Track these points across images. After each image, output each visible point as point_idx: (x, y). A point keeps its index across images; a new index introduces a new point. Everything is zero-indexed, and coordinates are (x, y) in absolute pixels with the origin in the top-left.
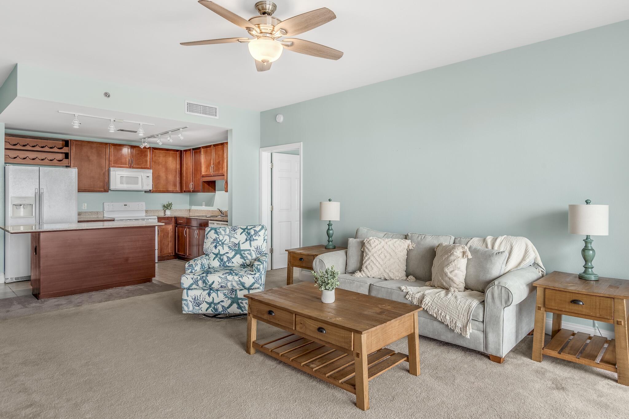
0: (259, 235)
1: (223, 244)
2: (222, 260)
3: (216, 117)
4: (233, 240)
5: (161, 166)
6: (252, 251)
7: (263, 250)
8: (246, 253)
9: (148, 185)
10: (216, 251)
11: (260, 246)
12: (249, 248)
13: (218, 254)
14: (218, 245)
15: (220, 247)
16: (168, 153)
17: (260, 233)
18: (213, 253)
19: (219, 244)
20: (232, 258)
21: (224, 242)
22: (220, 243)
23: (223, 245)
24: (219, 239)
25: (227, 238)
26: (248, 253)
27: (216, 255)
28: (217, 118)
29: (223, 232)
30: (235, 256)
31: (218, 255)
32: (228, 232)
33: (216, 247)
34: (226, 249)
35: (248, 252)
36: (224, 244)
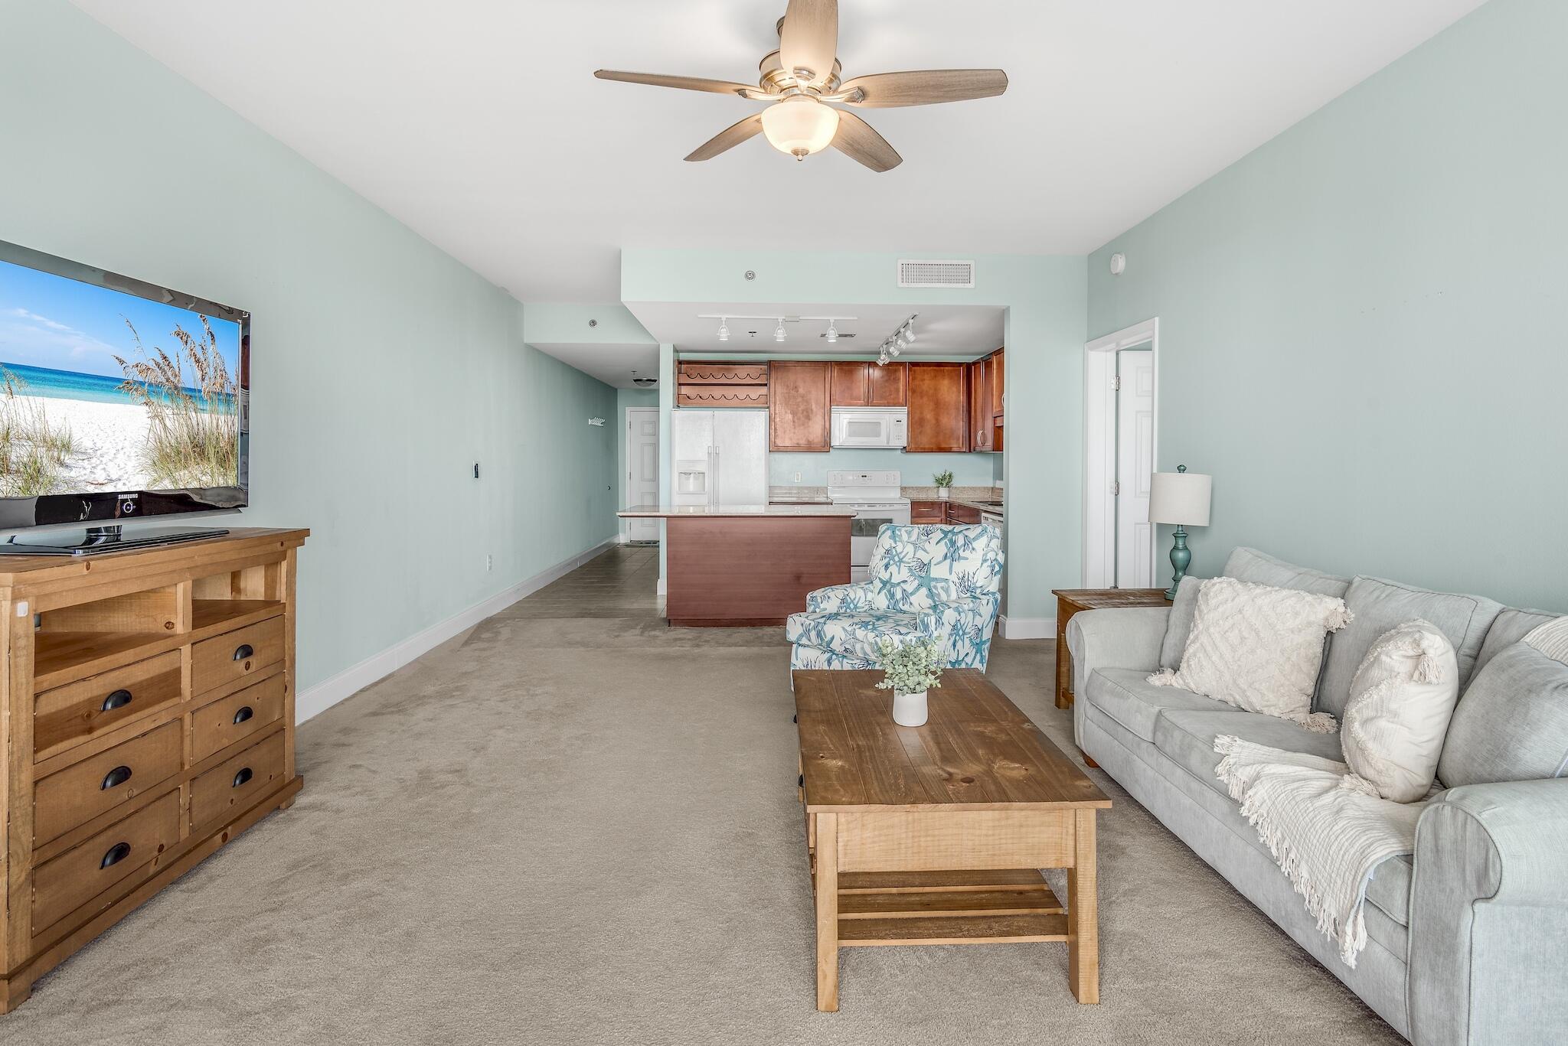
0: (973, 549)
1: (901, 561)
2: (892, 596)
3: (967, 286)
4: (920, 554)
5: (925, 399)
6: (951, 584)
7: (979, 585)
8: (939, 585)
9: (899, 438)
10: (885, 576)
11: (971, 574)
12: (947, 576)
13: (887, 582)
14: (891, 562)
15: (893, 568)
16: (941, 370)
17: (975, 544)
18: (879, 578)
19: (894, 561)
20: (912, 594)
21: (904, 557)
22: (896, 559)
23: (900, 565)
24: (896, 552)
25: (910, 548)
26: (942, 588)
27: (885, 583)
28: (971, 285)
29: (905, 537)
30: (917, 589)
31: (888, 585)
32: (914, 538)
33: (887, 567)
34: (904, 573)
35: (943, 584)
36: (903, 562)
